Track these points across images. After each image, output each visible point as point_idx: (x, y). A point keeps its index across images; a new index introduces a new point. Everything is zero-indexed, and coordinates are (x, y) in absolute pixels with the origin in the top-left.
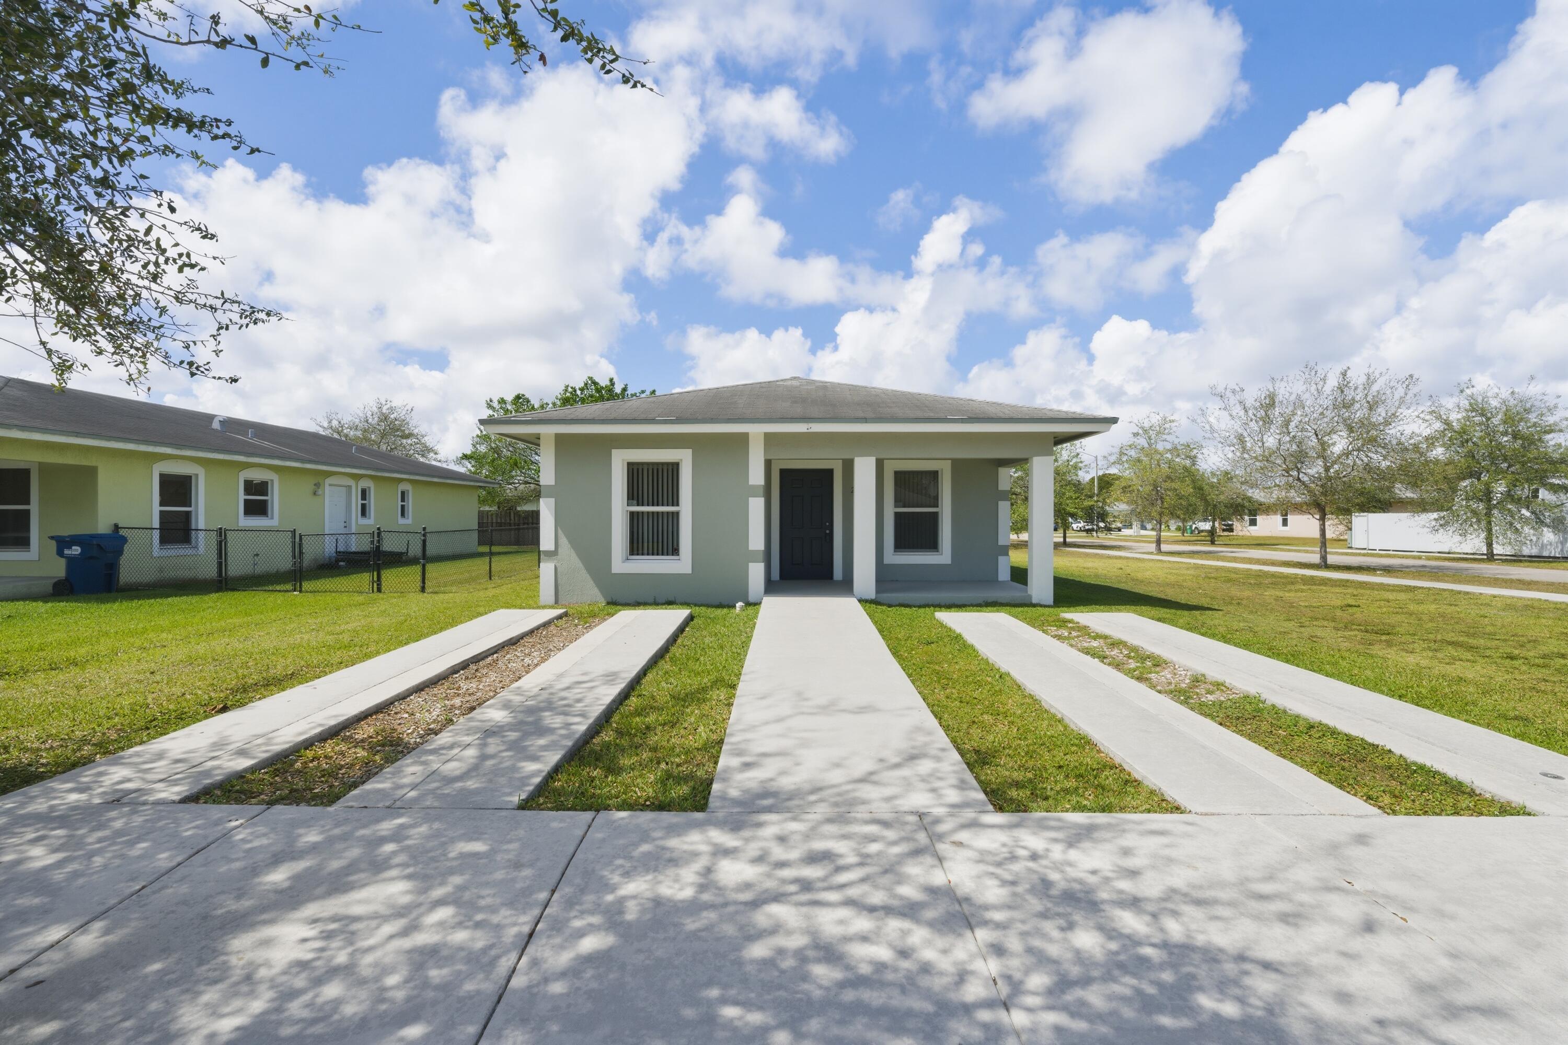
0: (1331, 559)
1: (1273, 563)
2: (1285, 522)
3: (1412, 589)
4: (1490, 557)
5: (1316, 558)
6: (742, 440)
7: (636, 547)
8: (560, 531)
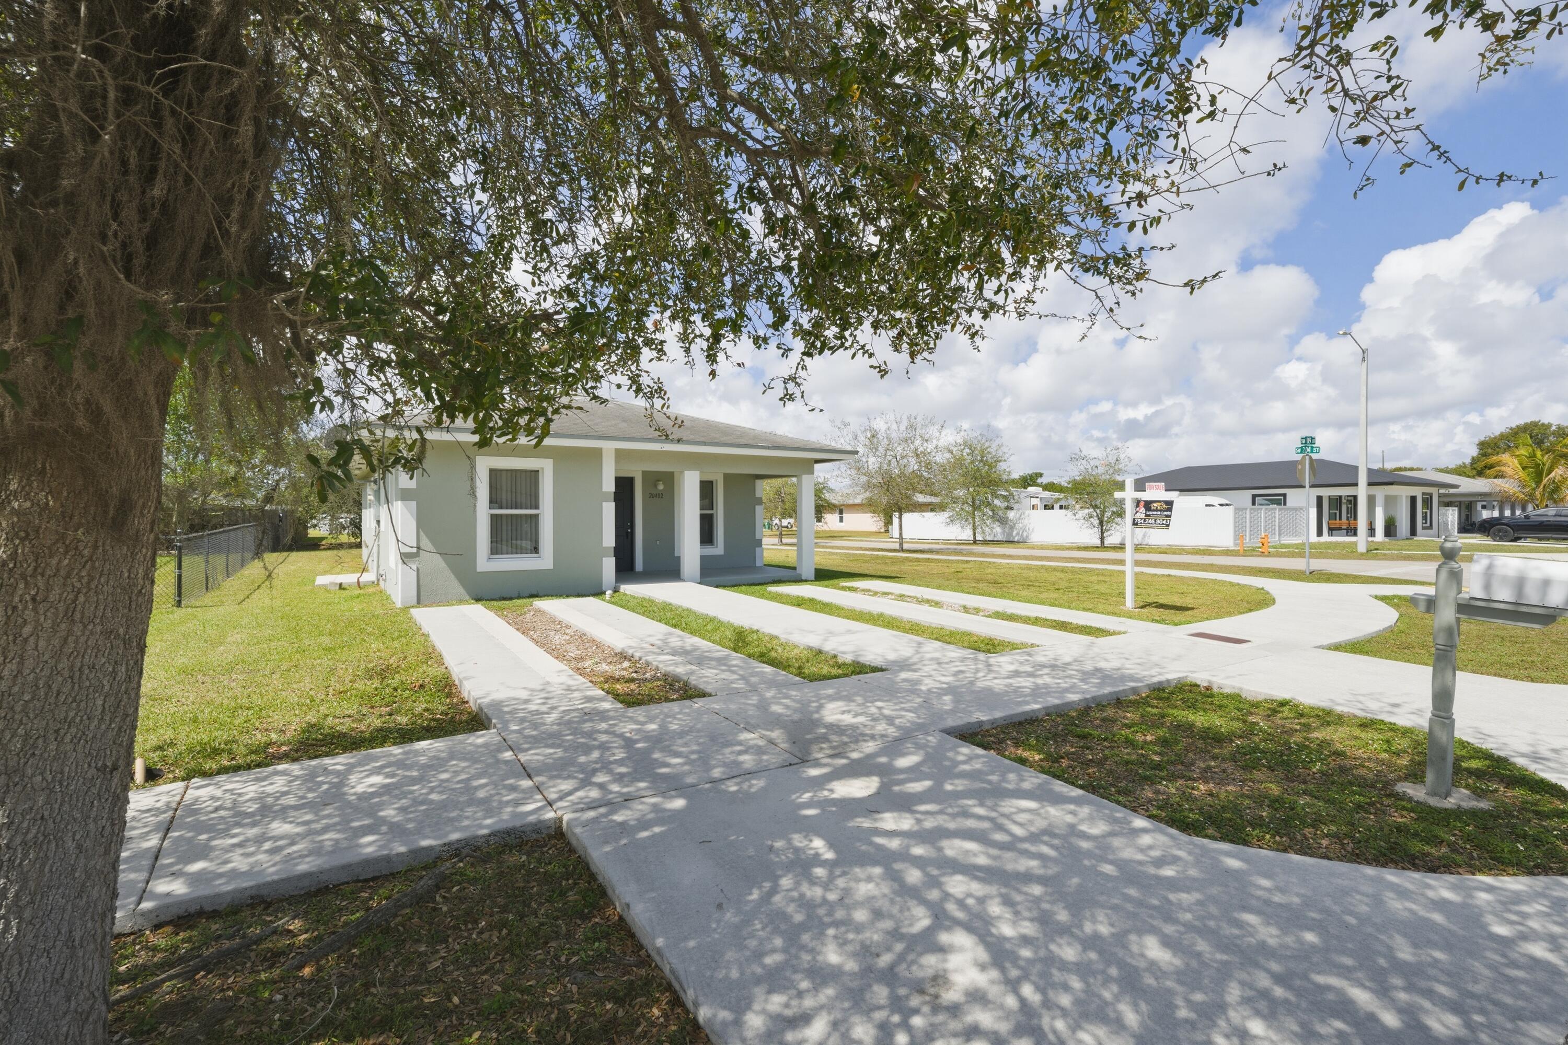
0: (906, 546)
1: (880, 550)
2: (841, 520)
3: (967, 562)
4: (975, 542)
5: (897, 546)
6: (598, 453)
7: (499, 545)
8: (421, 533)
